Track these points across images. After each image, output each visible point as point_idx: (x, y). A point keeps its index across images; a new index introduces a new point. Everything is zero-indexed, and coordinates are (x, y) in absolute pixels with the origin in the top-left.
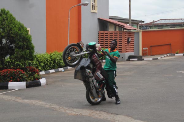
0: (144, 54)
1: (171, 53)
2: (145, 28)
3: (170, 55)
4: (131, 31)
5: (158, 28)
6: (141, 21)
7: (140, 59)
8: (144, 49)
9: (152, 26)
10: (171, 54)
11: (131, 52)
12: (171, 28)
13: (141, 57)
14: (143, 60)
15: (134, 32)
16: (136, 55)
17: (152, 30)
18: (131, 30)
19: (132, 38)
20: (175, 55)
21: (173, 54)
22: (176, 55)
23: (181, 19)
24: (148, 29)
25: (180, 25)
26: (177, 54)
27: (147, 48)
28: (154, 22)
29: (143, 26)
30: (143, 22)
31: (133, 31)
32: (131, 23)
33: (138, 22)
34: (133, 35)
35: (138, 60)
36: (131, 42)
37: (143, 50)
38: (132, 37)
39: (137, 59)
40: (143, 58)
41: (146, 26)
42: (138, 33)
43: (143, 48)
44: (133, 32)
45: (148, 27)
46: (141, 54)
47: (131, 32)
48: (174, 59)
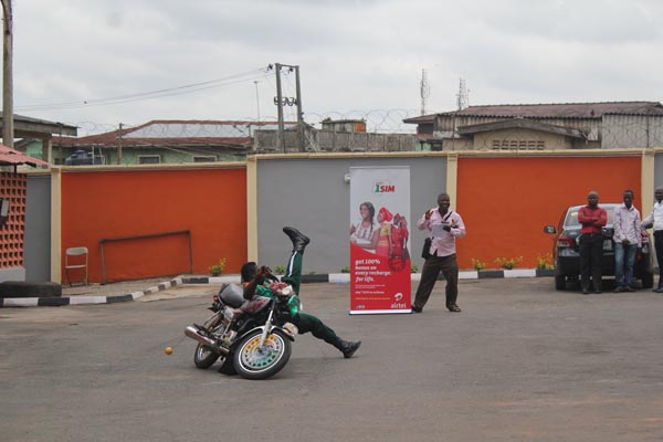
0: (71, 277)
1: (191, 273)
2: (84, 157)
3: (184, 281)
4: (12, 169)
5: (143, 160)
6: (59, 127)
7: (52, 297)
8: (71, 251)
9: (115, 151)
10: (189, 277)
11: (10, 268)
12: (197, 160)
13: (57, 290)
14: (66, 302)
15: (25, 175)
16: (36, 280)
17: (113, 166)
18: (8, 164)
19: (17, 205)
20: (206, 281)
21: (199, 277)
22: (211, 279)
23: (236, 124)
24: (98, 161)
25: (236, 150)
26: (216, 275)
27: (86, 250)
28: (121, 132)
29: (73, 150)
30: (73, 129)
31: (20, 169)
32: (12, 133)
33: (46, 129)
34: (23, 188)
35: (41, 304)
36: (9, 223)
37: (67, 260)
38: (17, 196)
39: (34, 301)
40: (66, 292)
41: (87, 150)
42: (47, 178)
43: (64, 247)
44: (20, 175)
45: (97, 151)
46: (56, 277)
47: (9, 174)
48: (204, 297)
